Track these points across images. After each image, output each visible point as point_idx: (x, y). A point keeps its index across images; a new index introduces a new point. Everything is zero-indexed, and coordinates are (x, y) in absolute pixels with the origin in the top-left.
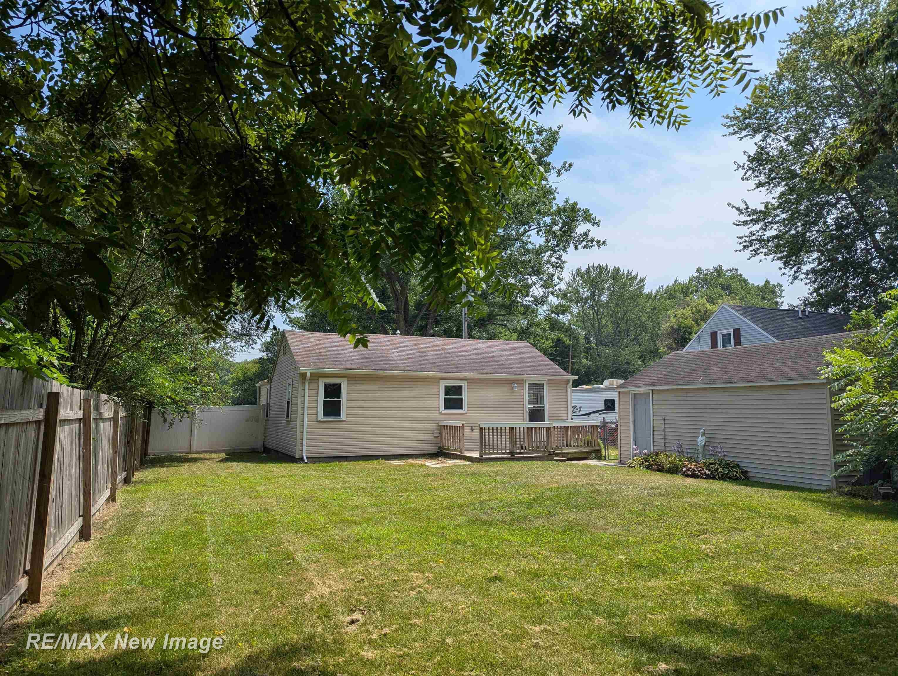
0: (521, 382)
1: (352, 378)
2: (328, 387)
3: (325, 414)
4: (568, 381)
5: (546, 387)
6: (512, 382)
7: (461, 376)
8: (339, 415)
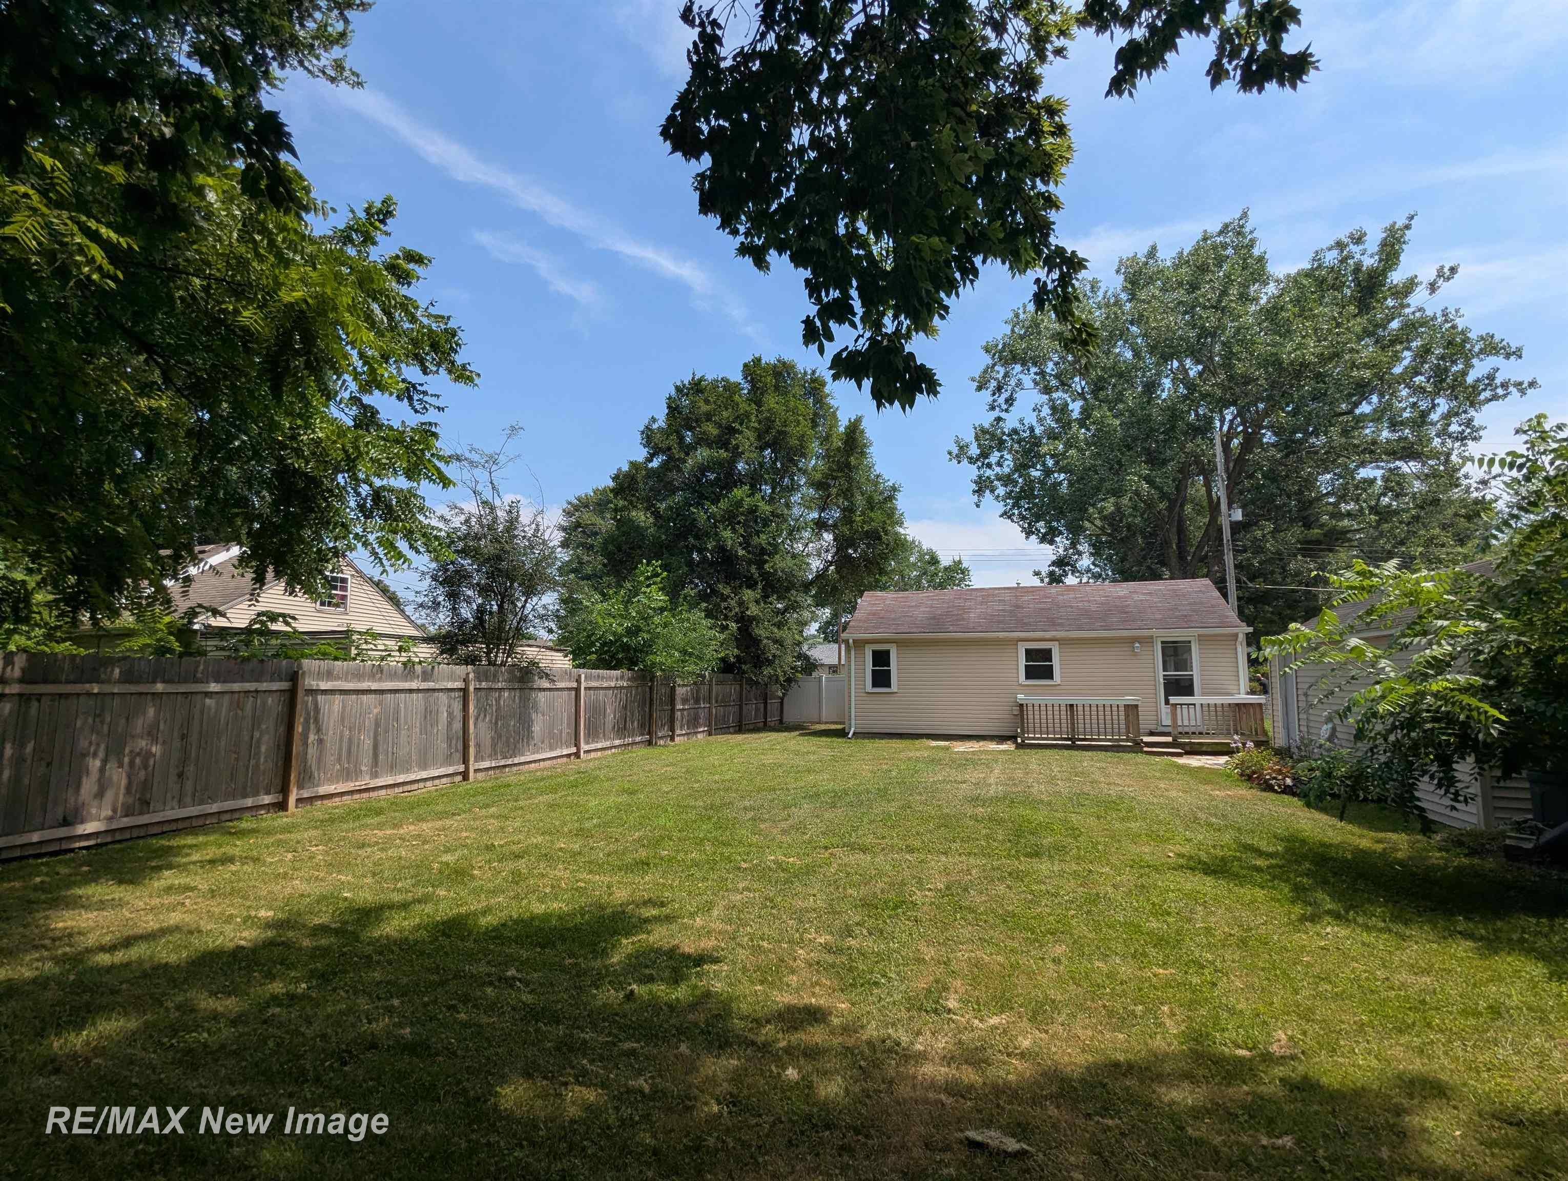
0: (1147, 641)
1: (902, 644)
2: (876, 654)
3: (875, 685)
4: (1236, 635)
5: (1194, 648)
6: (1133, 640)
7: (1048, 635)
8: (889, 686)
